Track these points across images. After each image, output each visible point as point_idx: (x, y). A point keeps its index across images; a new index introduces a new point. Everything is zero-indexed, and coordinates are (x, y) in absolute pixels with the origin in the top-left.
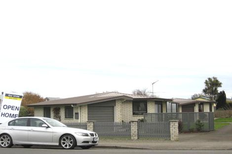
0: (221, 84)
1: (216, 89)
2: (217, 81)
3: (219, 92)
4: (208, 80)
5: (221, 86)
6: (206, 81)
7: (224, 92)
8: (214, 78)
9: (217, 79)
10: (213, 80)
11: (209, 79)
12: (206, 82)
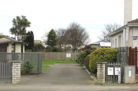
0: (29, 23)
1: (24, 29)
2: (26, 20)
3: (27, 32)
4: (16, 19)
5: (29, 26)
6: (14, 19)
7: (32, 32)
8: (23, 17)
9: (26, 18)
10: (21, 18)
11: (18, 17)
12: (14, 21)
